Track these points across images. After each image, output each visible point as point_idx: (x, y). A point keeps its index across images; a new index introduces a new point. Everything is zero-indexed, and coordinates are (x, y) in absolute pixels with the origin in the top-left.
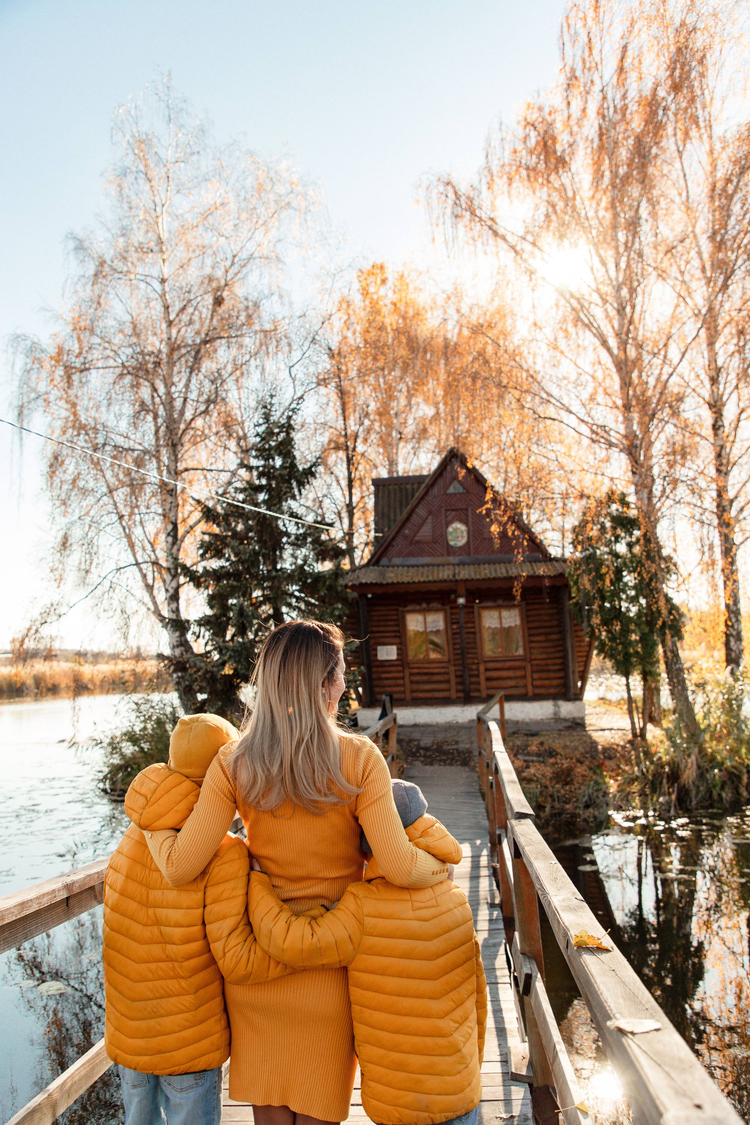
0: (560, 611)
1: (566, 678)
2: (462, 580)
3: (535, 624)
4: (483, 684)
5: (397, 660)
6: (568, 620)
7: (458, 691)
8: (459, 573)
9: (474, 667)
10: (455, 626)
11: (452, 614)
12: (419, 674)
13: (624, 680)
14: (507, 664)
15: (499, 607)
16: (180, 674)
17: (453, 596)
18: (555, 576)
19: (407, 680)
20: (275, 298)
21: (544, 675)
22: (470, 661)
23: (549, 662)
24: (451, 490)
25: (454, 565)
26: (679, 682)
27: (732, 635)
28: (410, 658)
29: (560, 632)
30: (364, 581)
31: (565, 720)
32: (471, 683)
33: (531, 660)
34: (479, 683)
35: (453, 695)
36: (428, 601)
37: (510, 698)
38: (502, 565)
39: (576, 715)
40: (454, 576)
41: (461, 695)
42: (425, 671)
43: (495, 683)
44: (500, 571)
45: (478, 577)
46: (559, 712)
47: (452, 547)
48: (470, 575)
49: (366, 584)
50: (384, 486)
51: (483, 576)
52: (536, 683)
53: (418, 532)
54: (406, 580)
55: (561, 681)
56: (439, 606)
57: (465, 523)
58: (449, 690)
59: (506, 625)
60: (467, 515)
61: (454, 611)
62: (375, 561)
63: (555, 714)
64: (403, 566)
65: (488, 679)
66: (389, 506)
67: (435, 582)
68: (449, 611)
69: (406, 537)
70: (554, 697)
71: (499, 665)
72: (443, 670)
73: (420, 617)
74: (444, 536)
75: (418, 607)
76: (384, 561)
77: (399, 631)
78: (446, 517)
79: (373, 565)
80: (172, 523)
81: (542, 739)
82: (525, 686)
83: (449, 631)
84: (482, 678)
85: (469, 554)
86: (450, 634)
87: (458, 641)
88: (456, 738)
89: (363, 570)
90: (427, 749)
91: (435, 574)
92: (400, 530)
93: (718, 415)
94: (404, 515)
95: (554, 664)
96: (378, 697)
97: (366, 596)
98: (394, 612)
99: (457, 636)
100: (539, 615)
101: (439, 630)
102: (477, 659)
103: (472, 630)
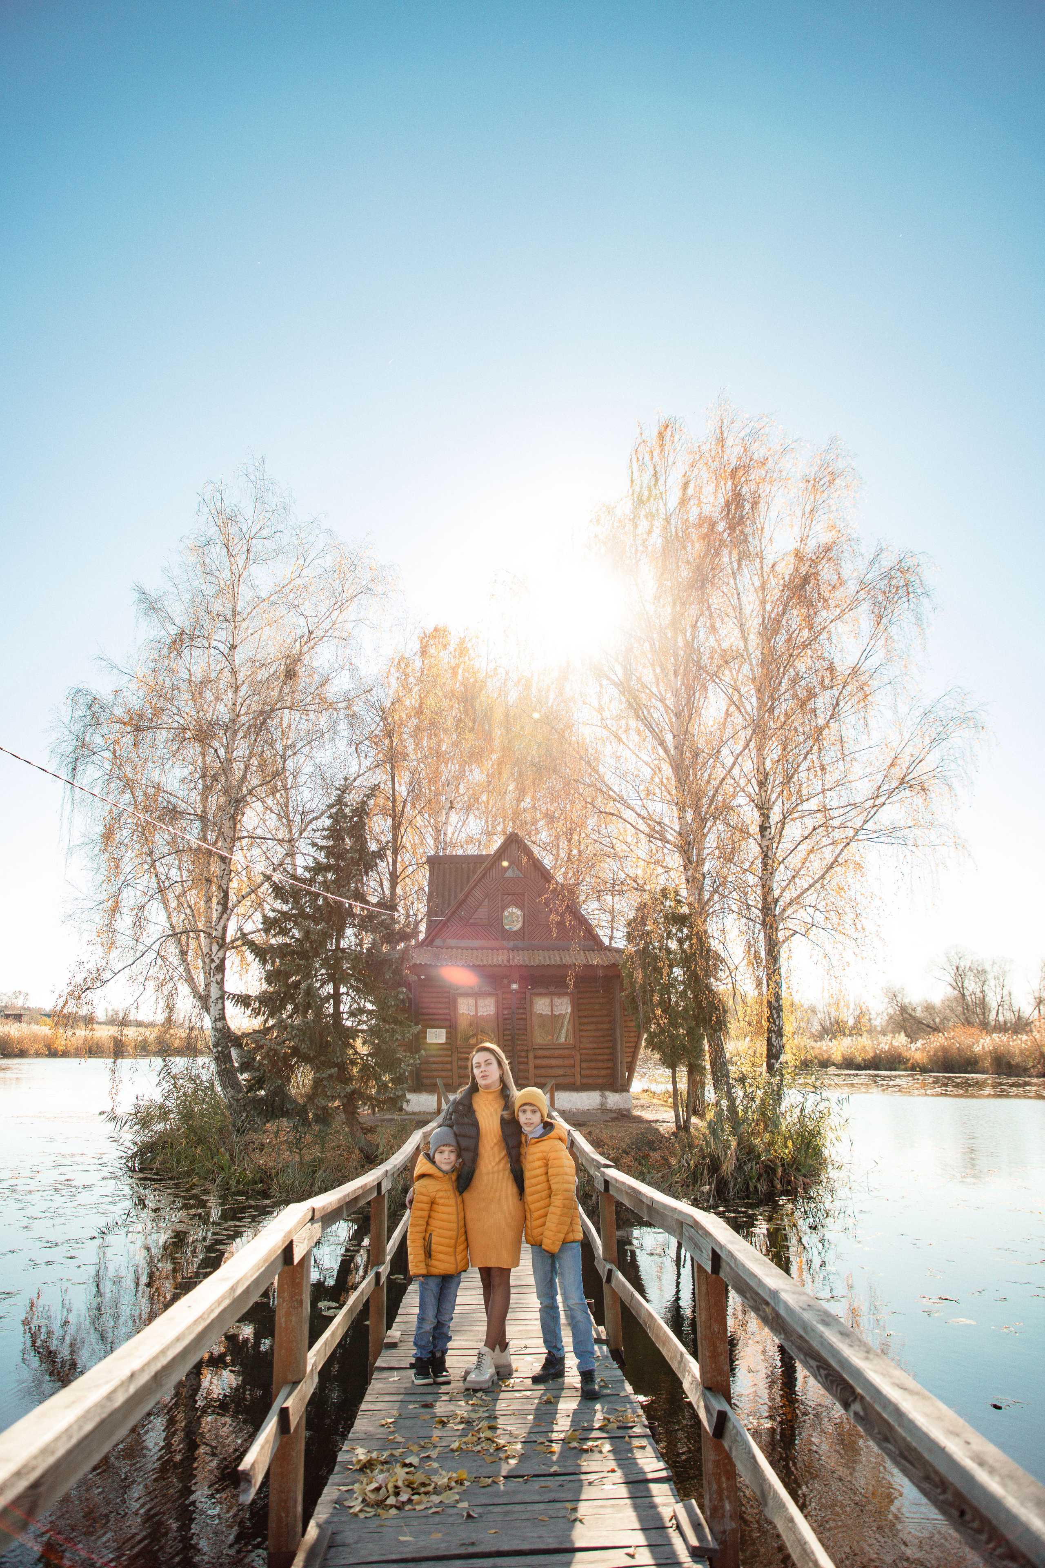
0: (611, 1002)
1: (613, 1069)
2: (515, 965)
3: (586, 1013)
4: (532, 1071)
5: (447, 1044)
6: (618, 1009)
8: (514, 959)
9: (523, 1054)
10: (506, 1012)
11: (504, 999)
13: (669, 1072)
14: (557, 1052)
15: (551, 994)
16: (219, 1048)
17: (505, 981)
18: (608, 966)
19: (455, 1064)
20: (346, 672)
21: (593, 1064)
22: (519, 1048)
23: (598, 1051)
24: (508, 874)
25: (508, 949)
26: (722, 1076)
27: (773, 1031)
28: (458, 1042)
29: (610, 1022)
30: (418, 962)
31: (612, 1111)
33: (580, 1049)
34: (528, 1071)
37: (559, 1087)
38: (557, 952)
39: (622, 1106)
40: (509, 961)
43: (543, 1071)
44: (554, 958)
45: (533, 963)
46: (607, 1102)
47: (507, 931)
48: (524, 960)
49: (421, 965)
50: (439, 864)
51: (537, 963)
52: (584, 1072)
53: (473, 914)
54: (461, 962)
56: (491, 990)
57: (521, 907)
59: (557, 1012)
60: (523, 900)
61: (507, 995)
62: (429, 942)
63: (602, 1105)
64: (457, 948)
65: (536, 1067)
66: (444, 885)
67: (490, 966)
68: (501, 996)
69: (461, 918)
70: (602, 1087)
71: (547, 1053)
73: (471, 1001)
74: (500, 920)
75: (470, 991)
76: (438, 942)
77: (449, 1014)
78: (503, 901)
79: (428, 946)
80: (224, 891)
81: (590, 1129)
82: (574, 1076)
84: (531, 1064)
85: (523, 939)
86: (500, 1018)
87: (508, 1027)
89: (417, 951)
91: (490, 957)
92: (454, 912)
93: (766, 817)
94: (461, 896)
95: (603, 1054)
96: (426, 1081)
97: (419, 977)
98: (445, 995)
99: (508, 1022)
100: (591, 1003)
101: (489, 1015)
102: (526, 1045)
103: (524, 1016)
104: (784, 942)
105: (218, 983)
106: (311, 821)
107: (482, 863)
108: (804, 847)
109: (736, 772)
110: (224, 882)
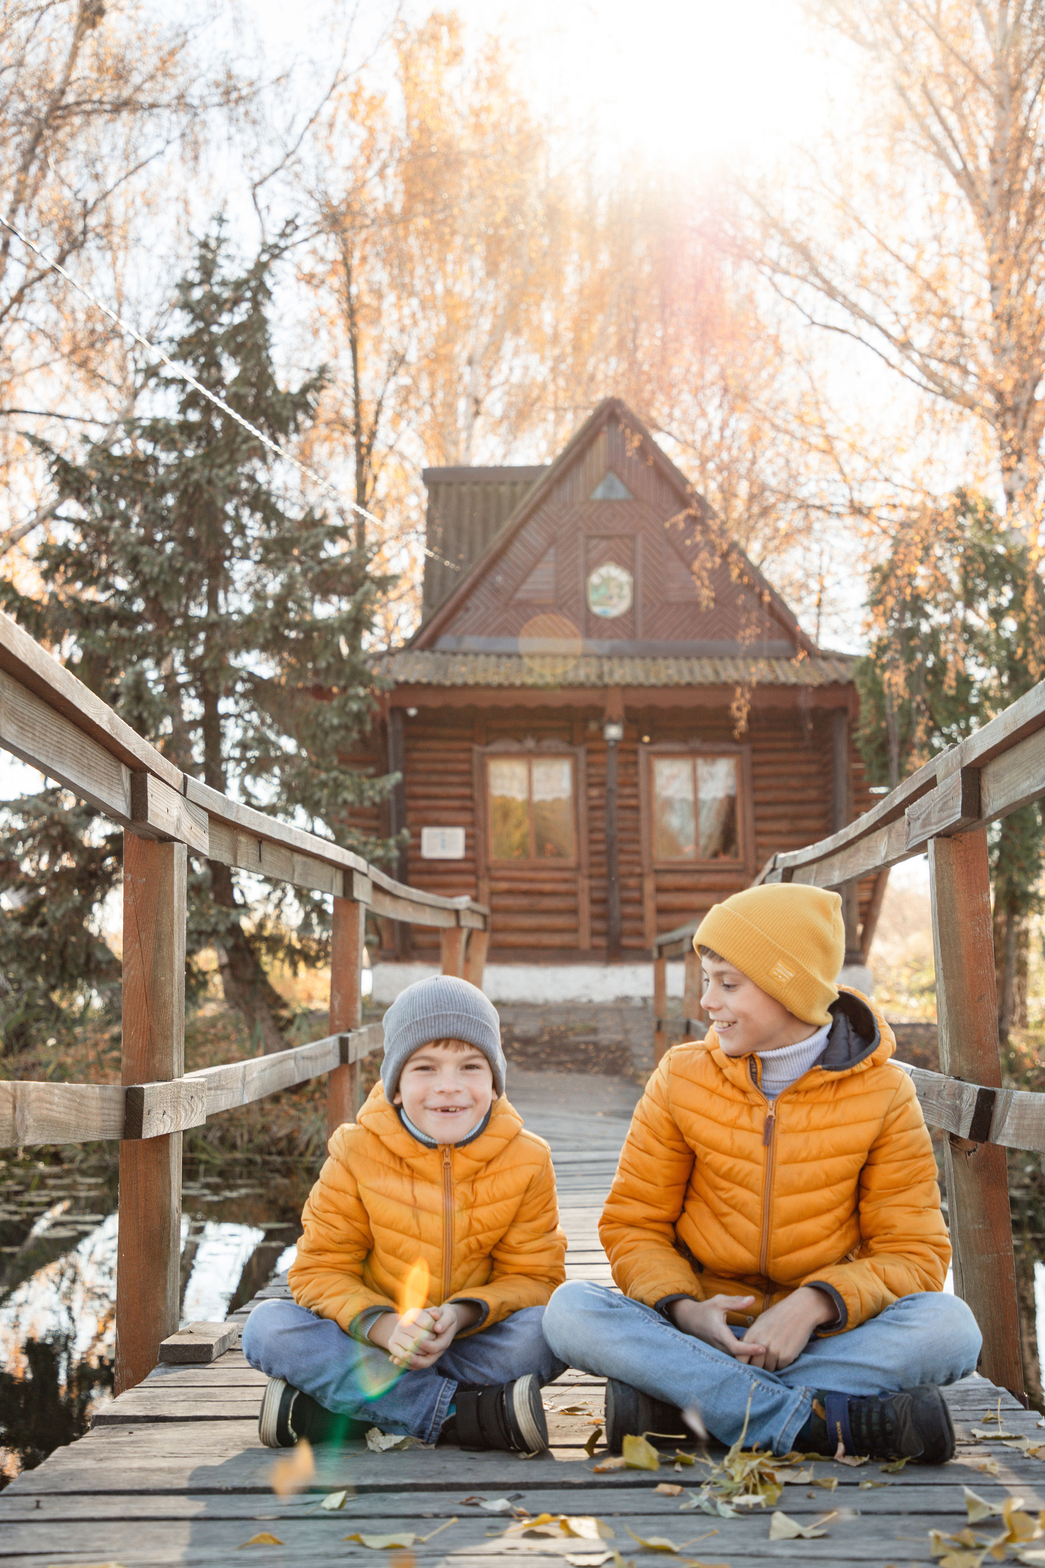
0: (827, 770)
2: (617, 685)
3: (769, 796)
4: (651, 919)
5: (465, 860)
7: (594, 933)
8: (611, 673)
9: (632, 882)
10: (594, 792)
11: (589, 765)
12: (510, 892)
14: (705, 879)
15: (693, 754)
17: (593, 726)
18: (821, 687)
25: (599, 657)
28: (493, 857)
29: (823, 815)
30: (401, 678)
32: (625, 917)
34: (641, 918)
35: (585, 941)
36: (539, 734)
38: (705, 662)
40: (600, 676)
41: (601, 941)
42: (525, 886)
43: (674, 920)
44: (701, 672)
45: (653, 680)
47: (597, 618)
48: (634, 676)
49: (406, 683)
50: (449, 484)
51: (663, 679)
53: (523, 581)
54: (495, 679)
56: (562, 747)
57: (629, 566)
58: (575, 930)
59: (705, 795)
60: (633, 551)
61: (596, 758)
62: (423, 641)
64: (488, 655)
65: (661, 910)
66: (459, 526)
67: (558, 687)
68: (583, 757)
69: (496, 591)
71: (686, 881)
72: (563, 887)
73: (518, 769)
74: (580, 593)
75: (515, 747)
76: (446, 642)
78: (588, 551)
79: (422, 649)
83: (582, 800)
84: (649, 907)
85: (632, 636)
86: (583, 809)
87: (600, 824)
88: (593, 1024)
89: (399, 657)
90: (527, 1041)
91: (559, 672)
92: (483, 574)
94: (496, 542)
96: (421, 938)
97: (405, 714)
98: (462, 756)
99: (598, 814)
100: (778, 775)
101: (557, 800)
102: (639, 864)
103: (633, 802)
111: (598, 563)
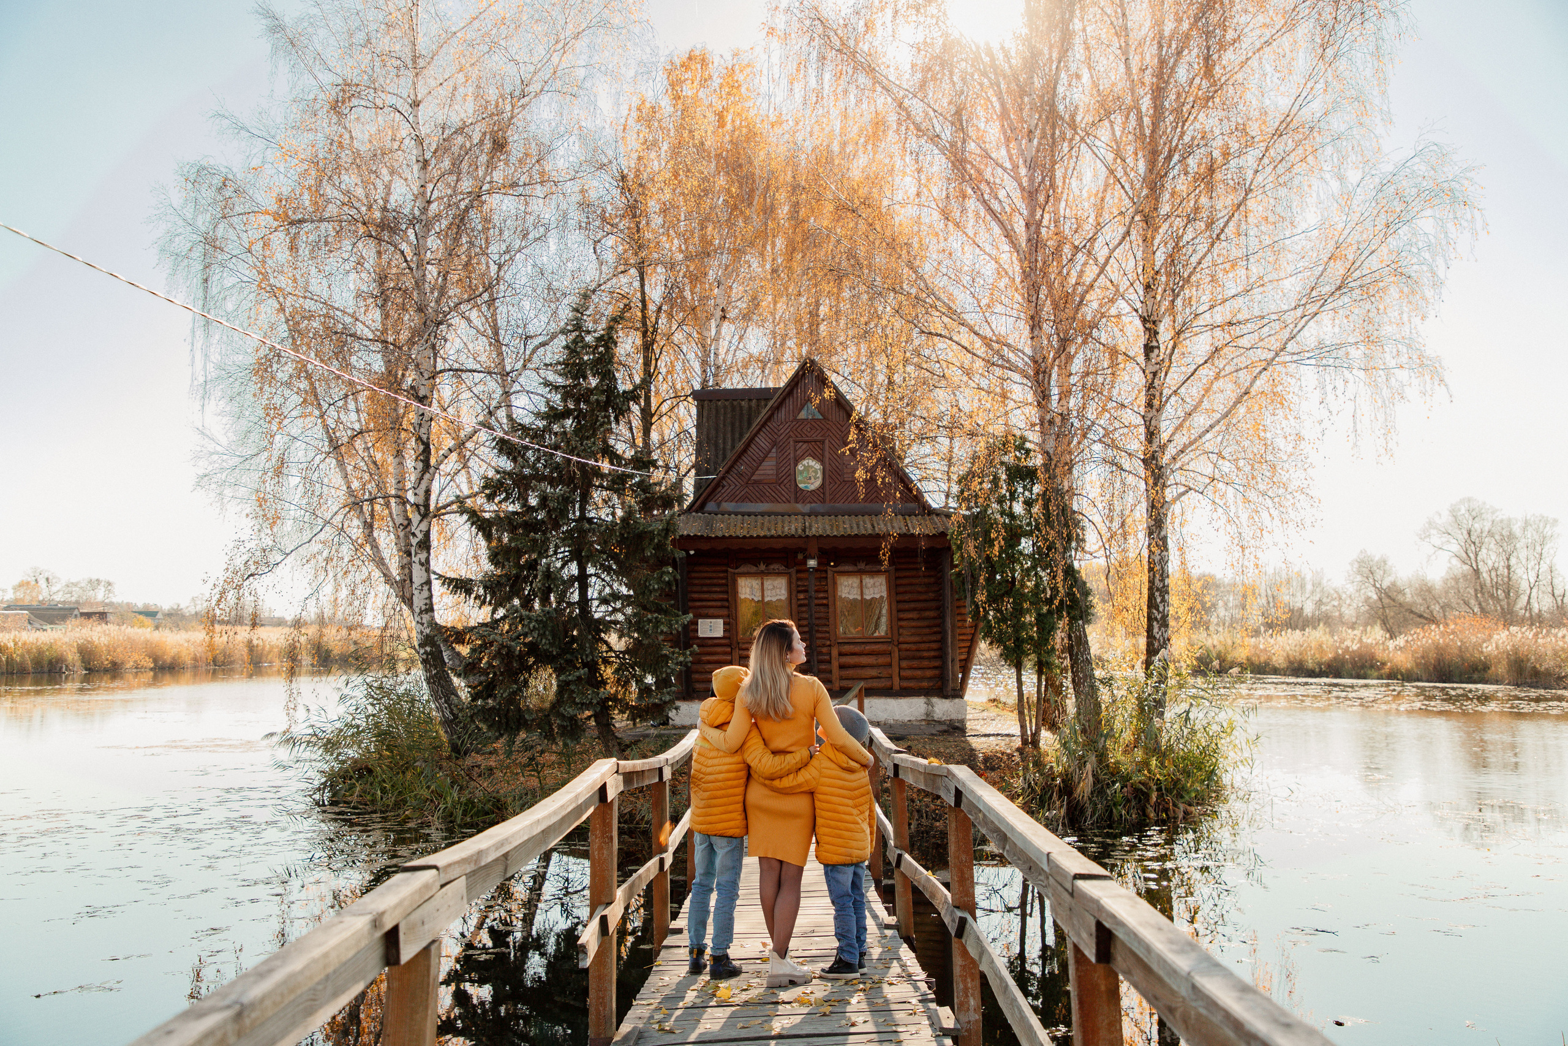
0: (939, 582)
1: (942, 668)
2: (813, 536)
3: (907, 597)
4: (835, 673)
5: (723, 638)
6: (948, 592)
8: (810, 526)
9: (824, 650)
10: (801, 596)
11: (798, 579)
13: (1014, 672)
14: (868, 648)
15: (860, 572)
16: (428, 649)
17: (800, 556)
18: (934, 536)
21: (915, 663)
22: (819, 642)
23: (923, 646)
24: (803, 415)
25: (803, 515)
26: (1085, 676)
27: (1156, 619)
28: (741, 636)
29: (938, 608)
30: (684, 533)
31: (939, 722)
33: (900, 643)
34: (830, 672)
36: (768, 562)
37: (871, 692)
38: (866, 518)
39: (954, 716)
40: (804, 530)
43: (850, 672)
44: (864, 526)
45: (835, 533)
46: (933, 711)
47: (801, 491)
48: (824, 529)
49: (688, 537)
50: (710, 401)
51: (841, 532)
52: (903, 673)
53: (756, 469)
54: (741, 533)
55: (937, 672)
56: (781, 569)
57: (819, 458)
59: (868, 597)
60: (822, 450)
61: (802, 575)
62: (699, 506)
63: (927, 715)
64: (736, 514)
65: (842, 667)
66: (717, 430)
67: (779, 536)
68: (794, 576)
69: (740, 475)
70: (927, 693)
71: (857, 649)
73: (755, 583)
74: (792, 476)
75: (754, 569)
76: (711, 506)
77: (727, 600)
78: (796, 451)
79: (697, 512)
80: (423, 443)
81: (909, 745)
82: (891, 677)
83: (794, 601)
84: (835, 664)
85: (823, 501)
86: (794, 606)
87: (805, 615)
89: (684, 517)
91: (780, 525)
92: (732, 467)
93: (1152, 333)
94: (739, 446)
95: (928, 650)
96: (698, 686)
97: (688, 553)
98: (721, 575)
99: (804, 609)
100: (911, 584)
101: (780, 600)
102: (829, 639)
103: (825, 602)
104: (1175, 500)
105: (422, 564)
106: (537, 348)
107: (767, 400)
108: (1206, 372)
109: (1112, 271)
110: (423, 430)
111: (802, 458)
